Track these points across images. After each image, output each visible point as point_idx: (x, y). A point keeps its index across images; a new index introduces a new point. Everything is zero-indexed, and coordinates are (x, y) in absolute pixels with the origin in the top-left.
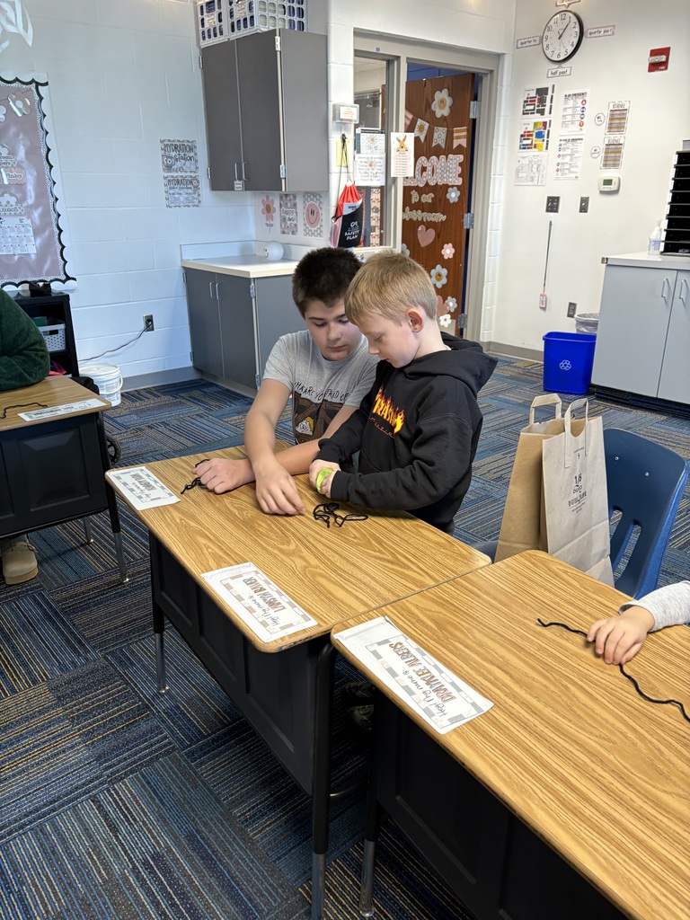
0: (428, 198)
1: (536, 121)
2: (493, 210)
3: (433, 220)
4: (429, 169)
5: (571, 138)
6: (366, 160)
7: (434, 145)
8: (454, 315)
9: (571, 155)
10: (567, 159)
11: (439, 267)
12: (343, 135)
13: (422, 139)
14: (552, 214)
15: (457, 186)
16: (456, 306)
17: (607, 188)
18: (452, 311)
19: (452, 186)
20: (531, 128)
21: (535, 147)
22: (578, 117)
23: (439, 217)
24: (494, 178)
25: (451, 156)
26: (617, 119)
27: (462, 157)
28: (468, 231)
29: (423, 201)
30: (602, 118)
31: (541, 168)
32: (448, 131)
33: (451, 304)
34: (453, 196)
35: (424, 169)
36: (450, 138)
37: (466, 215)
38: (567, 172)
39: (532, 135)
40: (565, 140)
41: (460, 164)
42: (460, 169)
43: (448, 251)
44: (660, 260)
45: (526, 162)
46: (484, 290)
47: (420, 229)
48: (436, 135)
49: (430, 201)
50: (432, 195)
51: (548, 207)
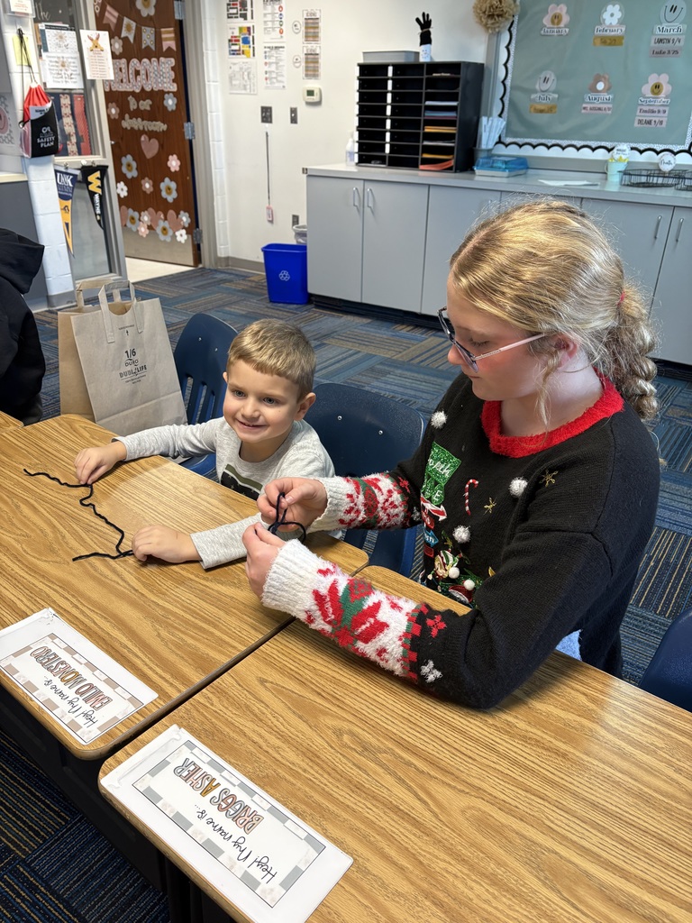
0: (146, 105)
1: (241, 25)
2: (212, 120)
3: (155, 129)
4: (143, 72)
5: (274, 45)
6: (56, 59)
7: (144, 46)
8: (189, 231)
9: (277, 63)
10: (273, 68)
11: (167, 180)
12: (20, 30)
13: (131, 39)
14: (267, 125)
15: (173, 92)
16: (189, 220)
17: (311, 99)
18: (187, 226)
19: (168, 93)
20: (237, 33)
21: (243, 53)
22: (277, 24)
23: (160, 126)
24: (209, 85)
25: (162, 59)
26: (312, 28)
27: (173, 60)
28: (191, 142)
29: (142, 108)
30: (299, 26)
31: (251, 76)
32: (156, 32)
33: (184, 219)
34: (170, 103)
35: (137, 73)
36: (158, 40)
37: (186, 125)
38: (275, 80)
39: (238, 41)
40: (269, 47)
41: (173, 69)
42: (173, 74)
43: (174, 163)
44: (355, 170)
45: (236, 68)
46: (215, 204)
47: (143, 139)
48: (145, 36)
49: (148, 108)
50: (149, 102)
51: (263, 118)
